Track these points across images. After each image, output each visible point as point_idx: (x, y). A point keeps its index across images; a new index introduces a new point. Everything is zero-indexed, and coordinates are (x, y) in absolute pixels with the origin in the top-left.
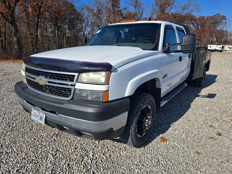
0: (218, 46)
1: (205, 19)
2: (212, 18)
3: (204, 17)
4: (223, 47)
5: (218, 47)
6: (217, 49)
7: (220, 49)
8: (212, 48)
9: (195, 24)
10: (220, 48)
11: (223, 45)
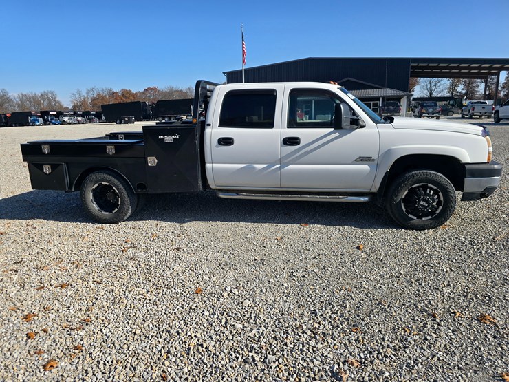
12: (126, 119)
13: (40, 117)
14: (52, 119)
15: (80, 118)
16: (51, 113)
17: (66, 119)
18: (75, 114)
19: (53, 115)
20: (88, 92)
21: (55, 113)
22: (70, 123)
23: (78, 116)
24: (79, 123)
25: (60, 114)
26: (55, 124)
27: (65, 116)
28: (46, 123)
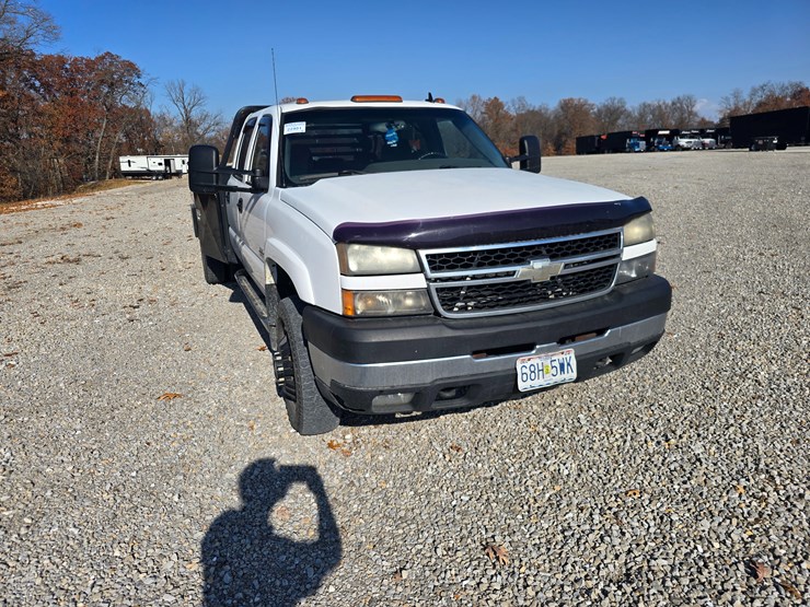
0: (154, 159)
1: (68, 66)
2: (90, 65)
3: (61, 60)
4: (167, 163)
5: (155, 163)
6: (151, 169)
7: (162, 168)
8: (134, 168)
9: (37, 84)
10: (160, 164)
11: (167, 157)
12: (760, 142)
13: (642, 139)
14: (659, 143)
15: (707, 141)
16: (660, 132)
17: (683, 142)
18: (703, 134)
19: (664, 135)
20: (754, 92)
21: (668, 132)
22: (688, 149)
23: (707, 136)
24: (704, 149)
25: (676, 133)
26: (662, 150)
27: (683, 136)
28: (649, 149)
